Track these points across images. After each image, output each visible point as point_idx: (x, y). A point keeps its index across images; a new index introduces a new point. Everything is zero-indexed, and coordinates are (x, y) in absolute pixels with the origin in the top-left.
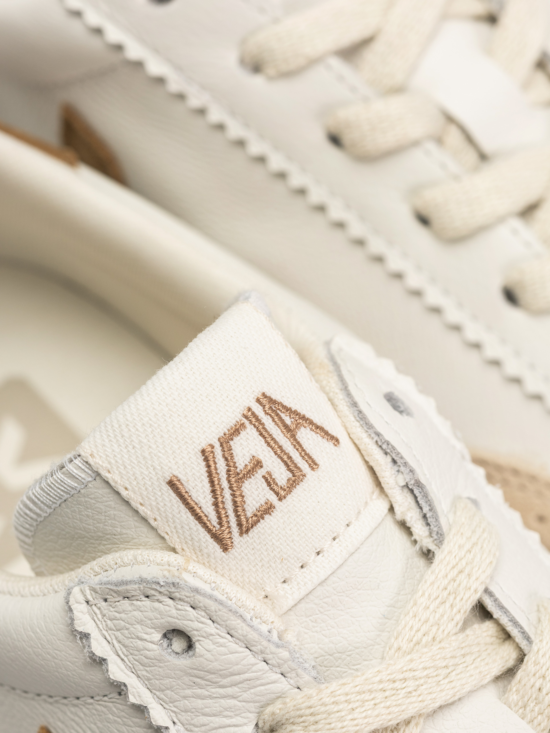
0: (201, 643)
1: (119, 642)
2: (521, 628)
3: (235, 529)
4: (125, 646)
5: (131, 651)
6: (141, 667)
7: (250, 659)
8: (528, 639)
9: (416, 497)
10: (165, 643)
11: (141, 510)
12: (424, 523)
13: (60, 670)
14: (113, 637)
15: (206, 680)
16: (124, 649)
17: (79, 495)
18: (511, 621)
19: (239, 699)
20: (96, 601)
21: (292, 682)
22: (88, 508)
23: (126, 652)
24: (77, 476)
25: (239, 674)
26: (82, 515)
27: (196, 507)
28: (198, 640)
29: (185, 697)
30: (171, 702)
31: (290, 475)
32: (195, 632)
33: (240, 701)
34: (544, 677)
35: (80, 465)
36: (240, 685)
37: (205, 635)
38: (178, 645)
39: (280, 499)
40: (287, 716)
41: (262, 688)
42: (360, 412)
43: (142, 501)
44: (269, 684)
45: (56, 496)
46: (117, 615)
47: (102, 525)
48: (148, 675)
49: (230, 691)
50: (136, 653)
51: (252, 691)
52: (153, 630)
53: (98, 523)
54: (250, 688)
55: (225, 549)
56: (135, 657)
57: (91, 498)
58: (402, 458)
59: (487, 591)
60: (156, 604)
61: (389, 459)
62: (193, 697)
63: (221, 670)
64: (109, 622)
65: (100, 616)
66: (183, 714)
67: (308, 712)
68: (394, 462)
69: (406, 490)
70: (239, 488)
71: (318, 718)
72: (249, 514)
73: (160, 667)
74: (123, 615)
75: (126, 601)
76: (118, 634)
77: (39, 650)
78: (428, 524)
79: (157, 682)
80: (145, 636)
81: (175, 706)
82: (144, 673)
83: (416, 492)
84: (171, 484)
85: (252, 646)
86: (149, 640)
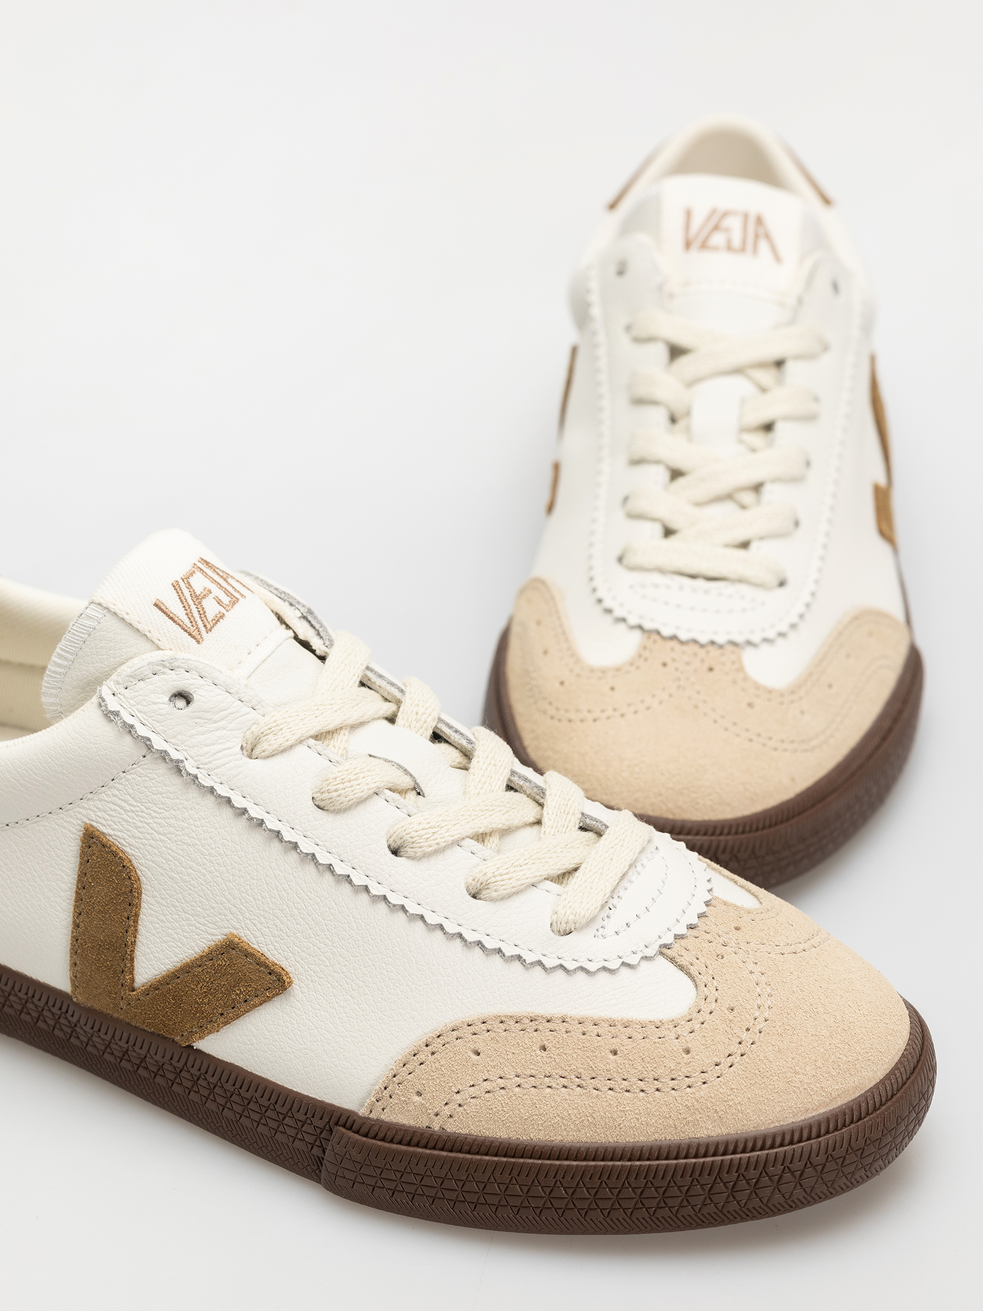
0: (197, 692)
1: (141, 712)
2: (396, 685)
3: (203, 629)
4: (145, 713)
5: (150, 715)
6: (158, 724)
7: (230, 698)
8: (402, 691)
9: (309, 622)
10: (172, 704)
11: (139, 627)
12: (319, 638)
13: (100, 752)
14: (136, 710)
15: (203, 719)
16: (144, 716)
17: (94, 631)
18: (388, 683)
19: (227, 729)
20: (120, 690)
21: (260, 712)
22: (101, 640)
23: (146, 717)
24: (93, 617)
25: (225, 710)
26: (99, 648)
27: (174, 617)
28: (195, 691)
29: (191, 737)
30: (182, 744)
31: (230, 599)
32: (192, 686)
33: (228, 731)
34: (418, 705)
35: (94, 608)
36: (227, 719)
37: (198, 686)
38: (181, 703)
39: (227, 611)
40: (261, 731)
41: (241, 718)
42: (262, 580)
43: (139, 620)
44: (245, 715)
45: (78, 640)
46: (136, 693)
47: (112, 651)
48: (164, 728)
49: (220, 724)
50: (154, 714)
51: (235, 721)
52: (163, 695)
53: (110, 650)
54: (234, 720)
55: (198, 642)
56: (153, 718)
57: (103, 631)
58: (295, 599)
59: (368, 668)
60: (162, 676)
61: (287, 603)
62: (197, 735)
63: (213, 708)
64: (131, 701)
65: (123, 700)
66: (191, 749)
67: (274, 724)
68: (291, 605)
69: (302, 620)
70: (200, 603)
71: (281, 727)
72: (210, 620)
73: (171, 719)
74: (140, 692)
75: (142, 682)
76: (139, 707)
77: (84, 744)
78: (321, 637)
79: (170, 731)
80: (158, 700)
81: (185, 746)
82: (161, 728)
83: (310, 618)
84: (156, 605)
85: (230, 689)
86: (161, 702)
